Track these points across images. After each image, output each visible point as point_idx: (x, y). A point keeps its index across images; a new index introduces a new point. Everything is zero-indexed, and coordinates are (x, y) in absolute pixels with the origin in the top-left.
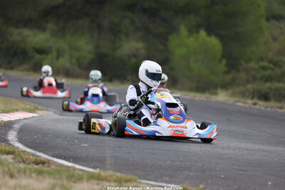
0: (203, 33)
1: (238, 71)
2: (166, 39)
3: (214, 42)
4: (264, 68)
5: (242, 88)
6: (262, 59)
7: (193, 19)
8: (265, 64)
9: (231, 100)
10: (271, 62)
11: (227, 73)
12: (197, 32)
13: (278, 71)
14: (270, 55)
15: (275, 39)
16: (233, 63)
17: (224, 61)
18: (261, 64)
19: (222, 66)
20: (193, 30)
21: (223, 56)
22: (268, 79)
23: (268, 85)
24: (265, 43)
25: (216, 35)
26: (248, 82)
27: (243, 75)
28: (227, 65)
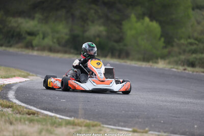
0: (147, 19)
1: (172, 46)
2: (121, 24)
3: (155, 25)
4: (191, 44)
5: (175, 58)
6: (189, 38)
7: (139, 10)
8: (192, 41)
9: (168, 67)
10: (196, 39)
11: (165, 47)
12: (143, 18)
13: (201, 46)
14: (196, 35)
15: (199, 23)
16: (169, 41)
17: (163, 39)
18: (189, 41)
19: (161, 43)
20: (140, 17)
21: (162, 36)
22: (194, 52)
23: (194, 55)
24: (192, 26)
25: (157, 21)
26: (180, 53)
27: (176, 49)
28: (165, 42)
